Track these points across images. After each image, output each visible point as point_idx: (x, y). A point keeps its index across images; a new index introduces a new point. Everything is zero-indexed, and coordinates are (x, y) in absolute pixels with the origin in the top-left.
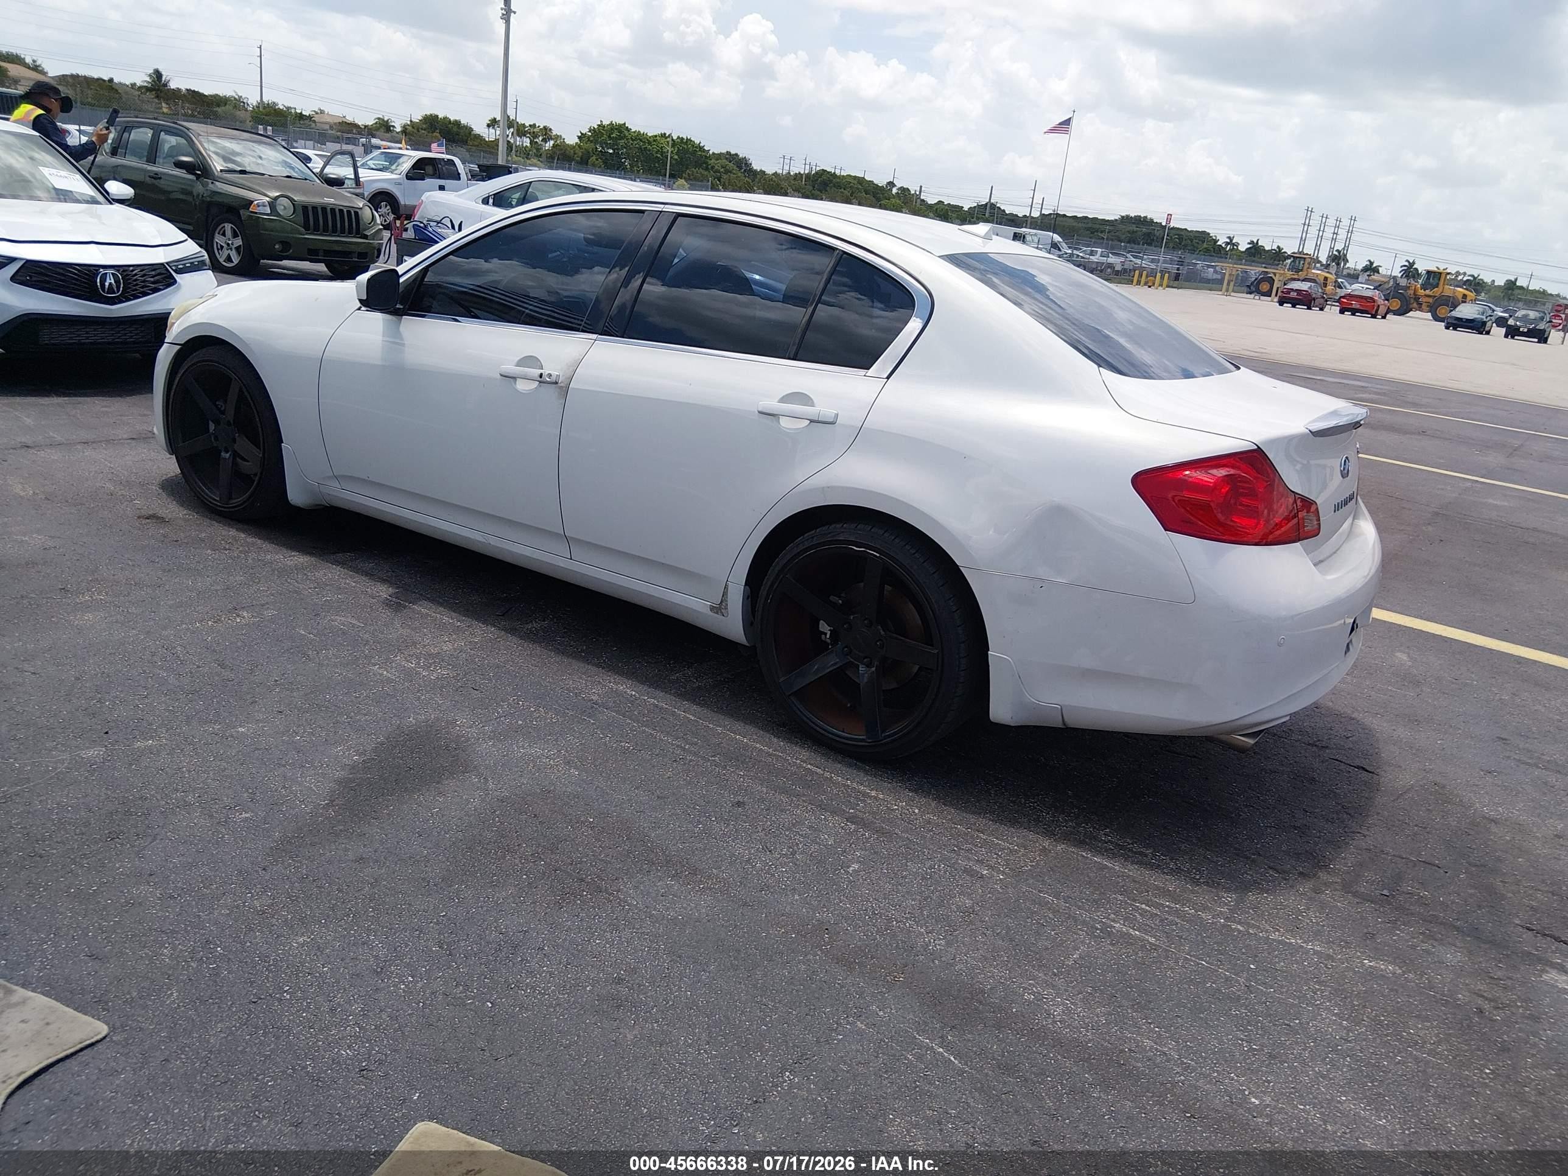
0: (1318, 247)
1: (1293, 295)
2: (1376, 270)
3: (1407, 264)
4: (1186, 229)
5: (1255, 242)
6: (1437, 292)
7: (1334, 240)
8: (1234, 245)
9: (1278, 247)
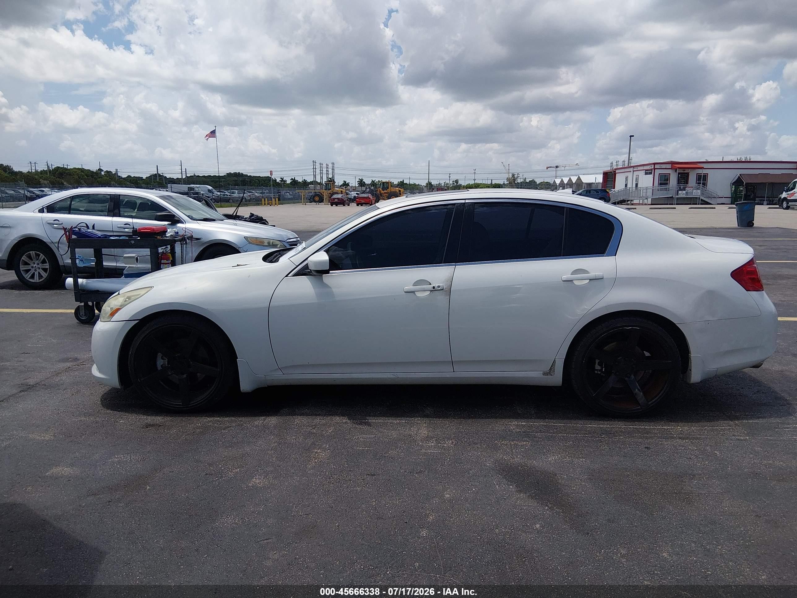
0: (322, 178)
1: (336, 200)
2: (348, 185)
3: (359, 180)
4: (260, 176)
5: (293, 178)
6: (389, 190)
7: (327, 174)
8: (284, 181)
9: (304, 180)
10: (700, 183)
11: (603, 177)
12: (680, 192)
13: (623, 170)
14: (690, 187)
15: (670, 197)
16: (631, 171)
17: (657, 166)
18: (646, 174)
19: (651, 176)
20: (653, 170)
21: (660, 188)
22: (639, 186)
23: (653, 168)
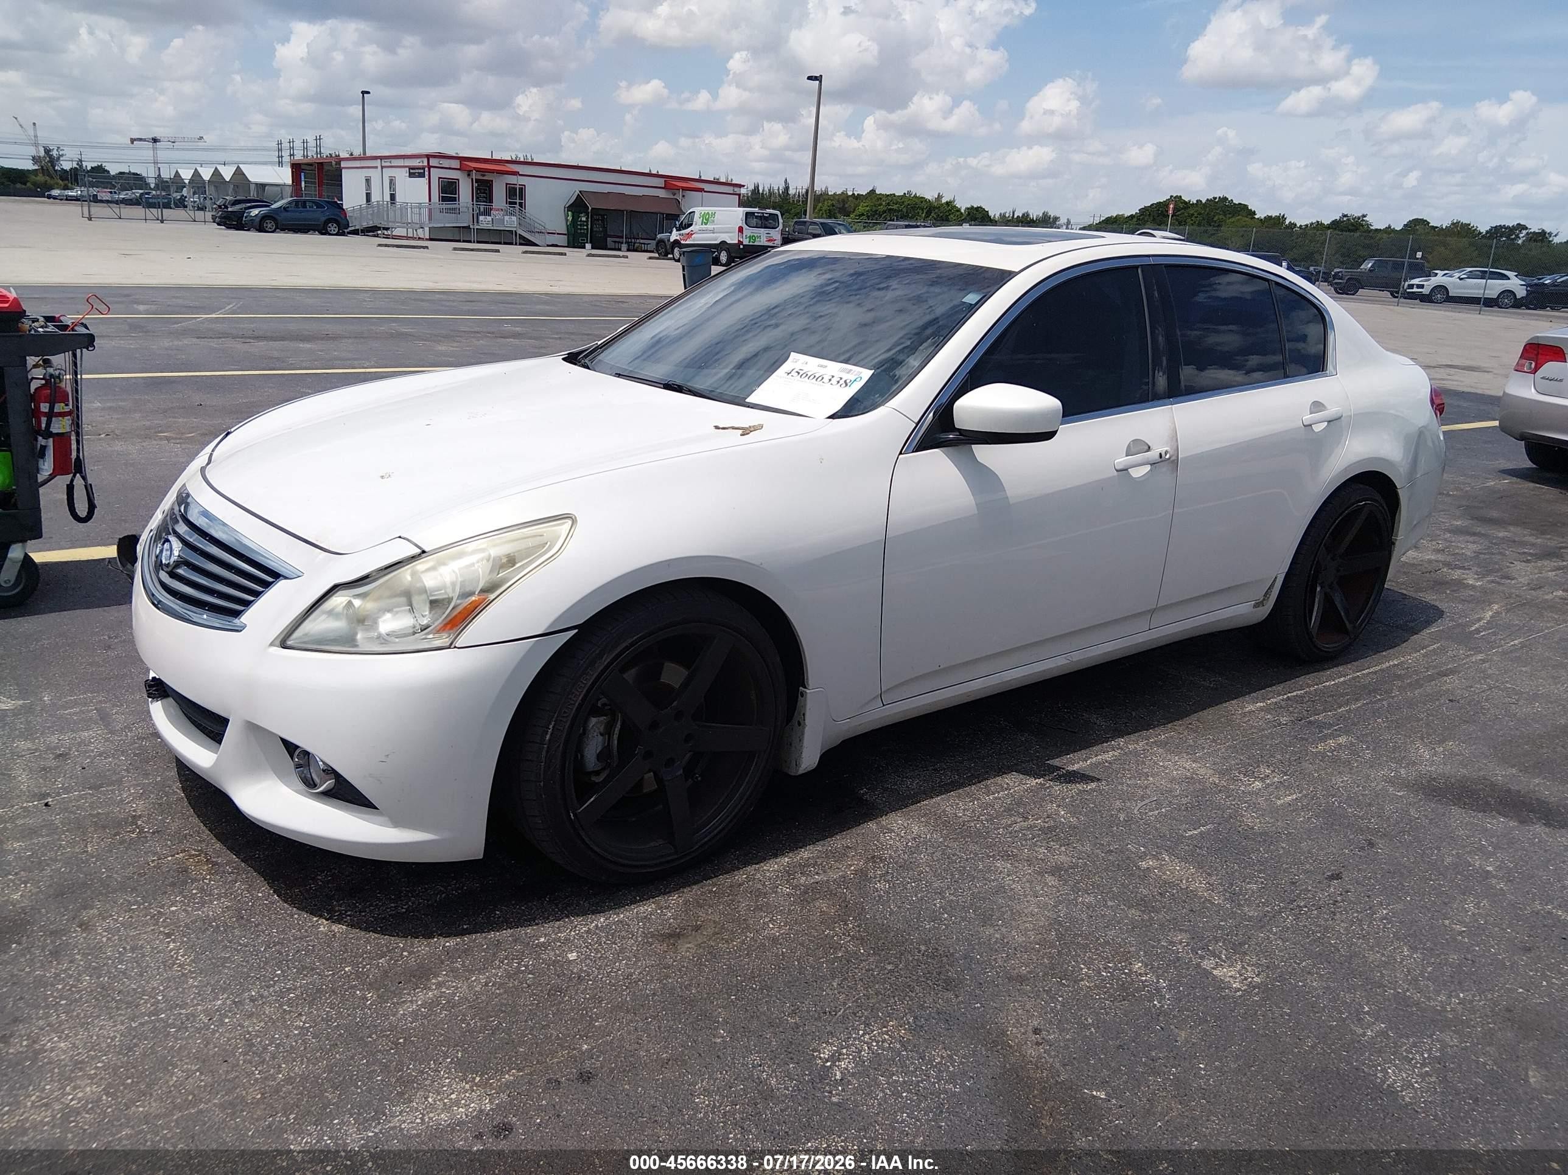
10: (515, 203)
11: (292, 172)
12: (481, 218)
13: (358, 162)
14: (498, 210)
15: (463, 227)
16: (376, 167)
17: (433, 162)
18: (411, 175)
19: (423, 181)
20: (426, 169)
21: (444, 206)
22: (398, 199)
23: (426, 164)
